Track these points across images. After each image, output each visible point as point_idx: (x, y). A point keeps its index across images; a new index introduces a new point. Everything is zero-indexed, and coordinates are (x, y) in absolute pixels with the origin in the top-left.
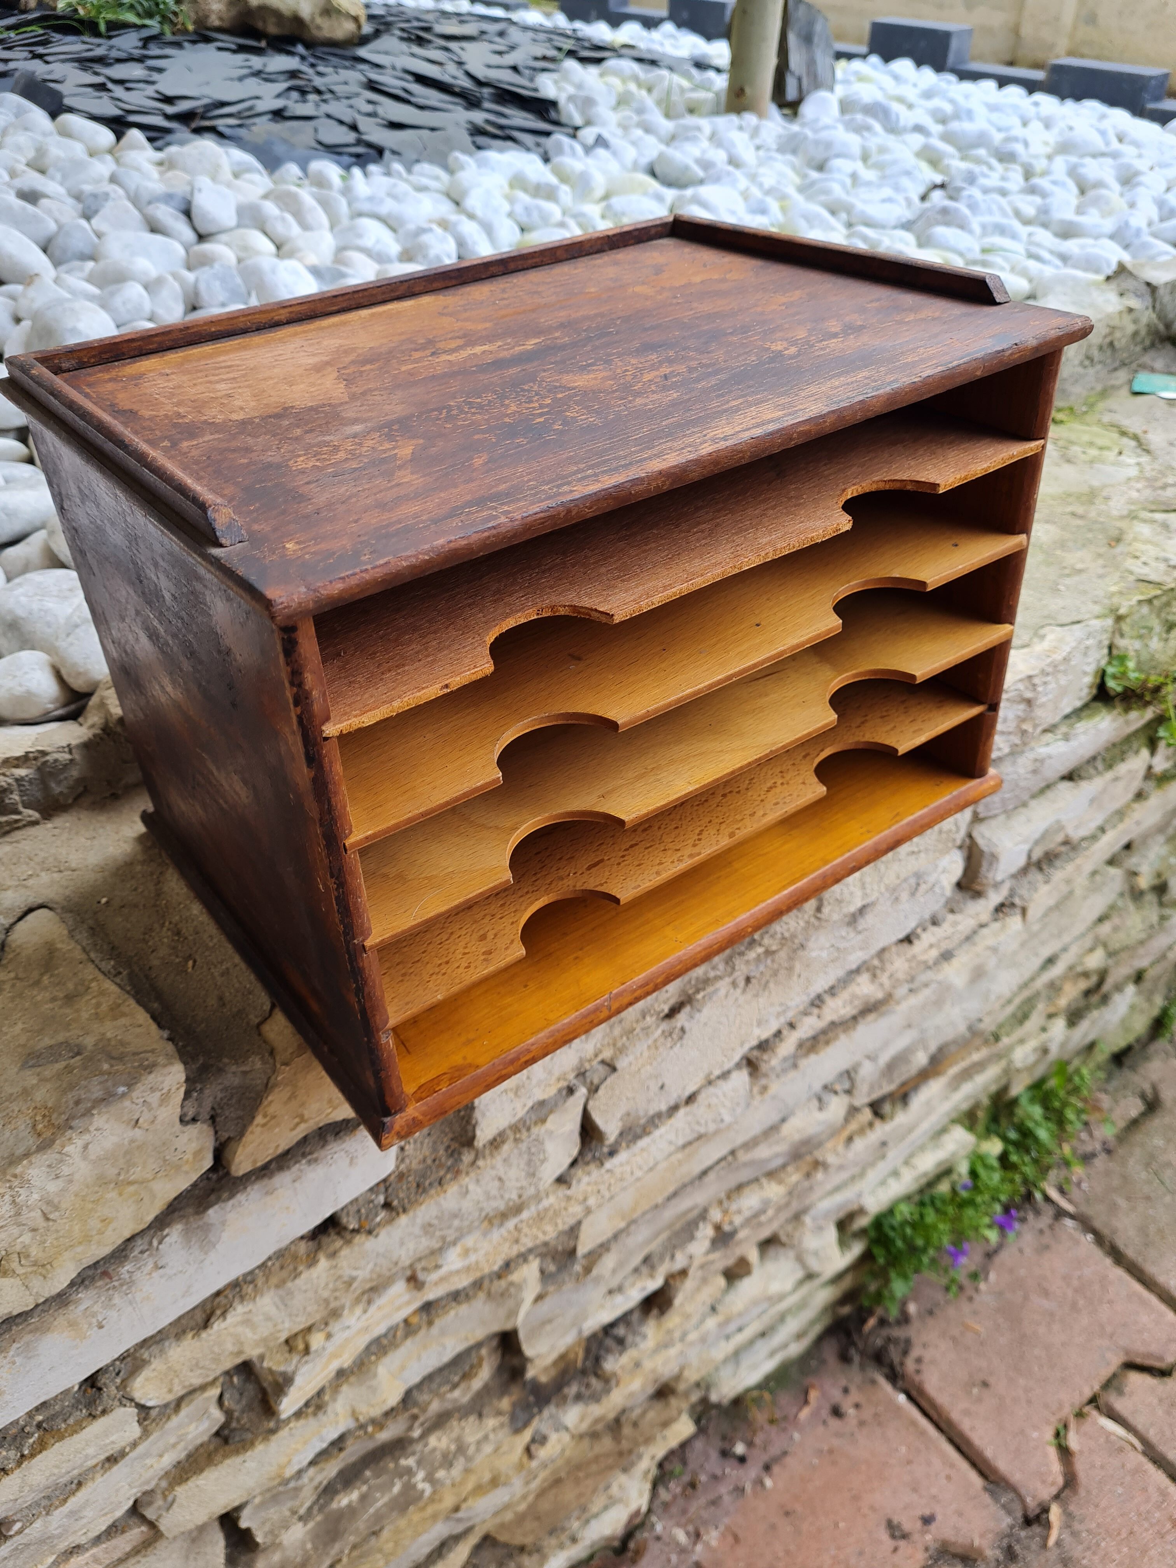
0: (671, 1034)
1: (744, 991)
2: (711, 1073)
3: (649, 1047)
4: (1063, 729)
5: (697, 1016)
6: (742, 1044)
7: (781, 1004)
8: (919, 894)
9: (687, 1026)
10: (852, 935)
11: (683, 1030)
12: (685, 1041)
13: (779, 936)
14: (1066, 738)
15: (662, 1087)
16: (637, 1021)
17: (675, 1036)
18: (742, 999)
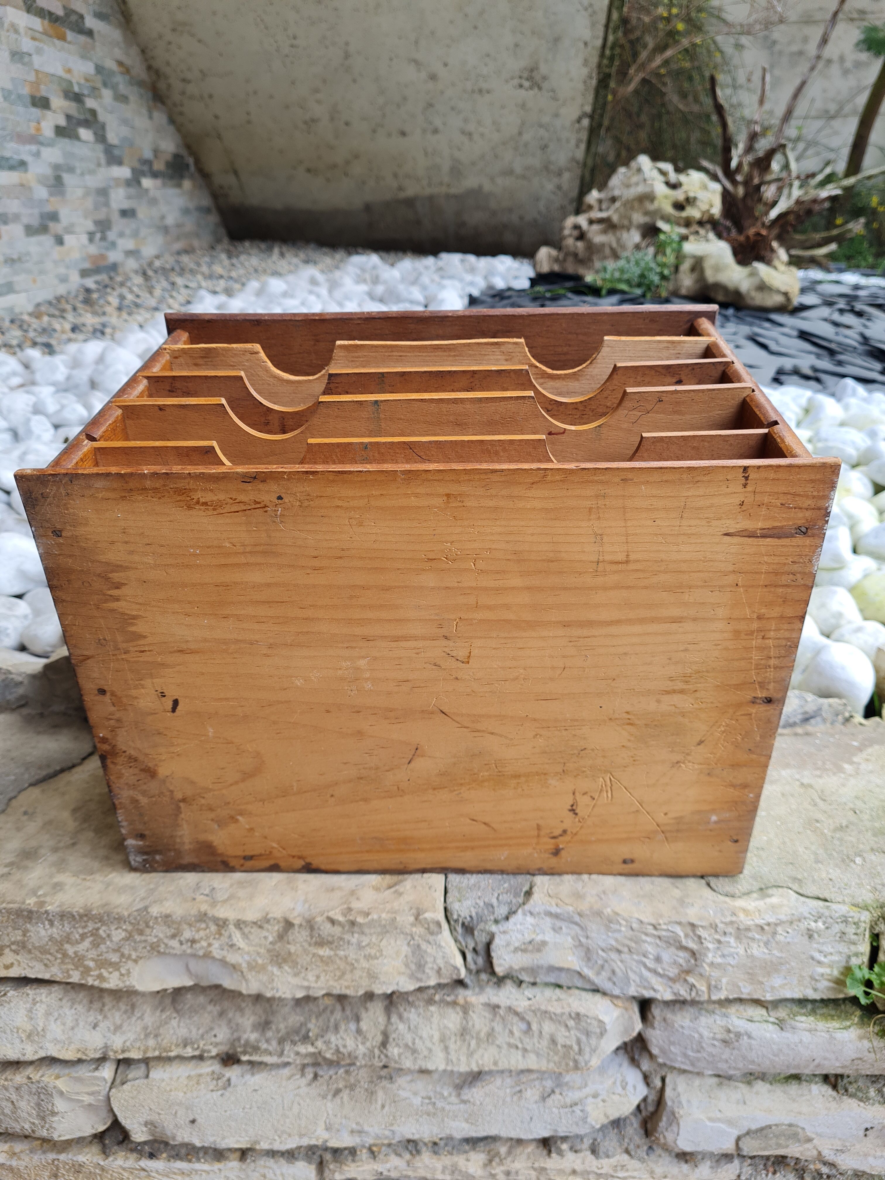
0: (218, 1079)
1: (309, 1085)
2: (257, 1142)
3: (189, 1077)
4: (782, 1013)
5: (248, 1077)
6: (301, 1136)
7: (358, 1123)
8: (549, 1101)
9: (233, 1080)
10: (454, 1099)
11: (229, 1080)
12: (227, 1094)
13: (333, 1046)
14: (780, 1024)
15: (193, 1122)
16: (177, 1045)
17: (221, 1083)
18: (304, 1090)
